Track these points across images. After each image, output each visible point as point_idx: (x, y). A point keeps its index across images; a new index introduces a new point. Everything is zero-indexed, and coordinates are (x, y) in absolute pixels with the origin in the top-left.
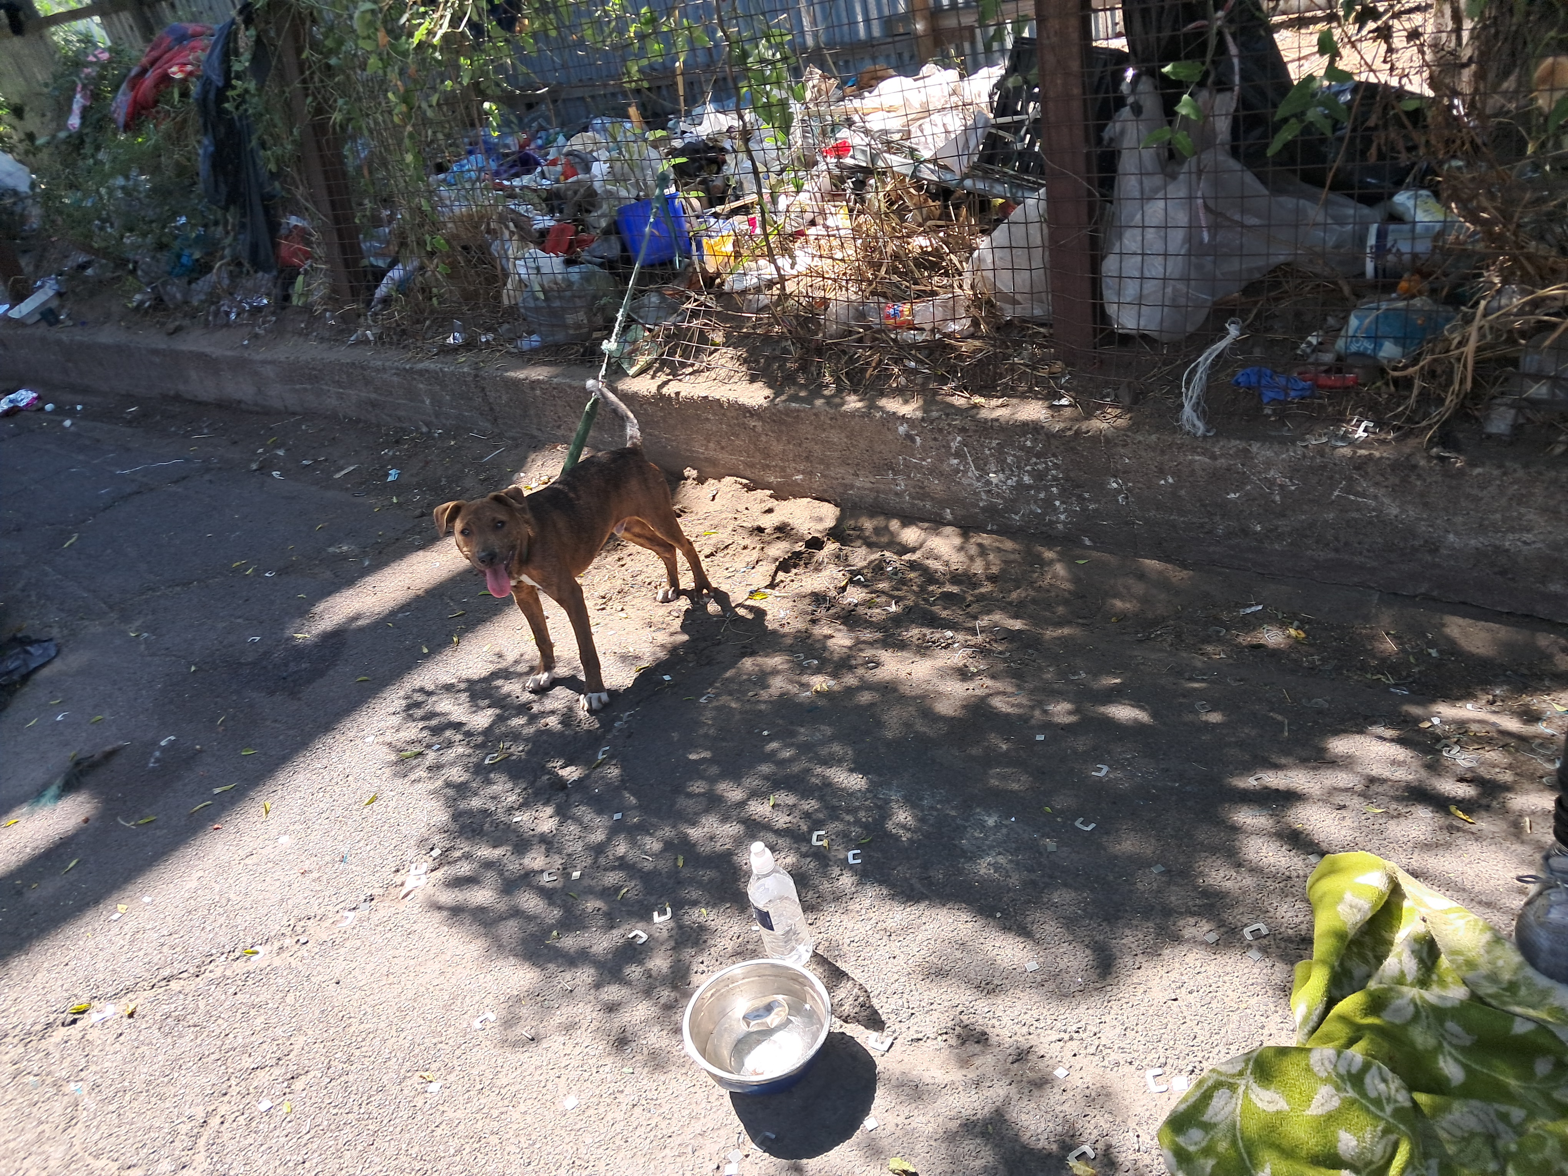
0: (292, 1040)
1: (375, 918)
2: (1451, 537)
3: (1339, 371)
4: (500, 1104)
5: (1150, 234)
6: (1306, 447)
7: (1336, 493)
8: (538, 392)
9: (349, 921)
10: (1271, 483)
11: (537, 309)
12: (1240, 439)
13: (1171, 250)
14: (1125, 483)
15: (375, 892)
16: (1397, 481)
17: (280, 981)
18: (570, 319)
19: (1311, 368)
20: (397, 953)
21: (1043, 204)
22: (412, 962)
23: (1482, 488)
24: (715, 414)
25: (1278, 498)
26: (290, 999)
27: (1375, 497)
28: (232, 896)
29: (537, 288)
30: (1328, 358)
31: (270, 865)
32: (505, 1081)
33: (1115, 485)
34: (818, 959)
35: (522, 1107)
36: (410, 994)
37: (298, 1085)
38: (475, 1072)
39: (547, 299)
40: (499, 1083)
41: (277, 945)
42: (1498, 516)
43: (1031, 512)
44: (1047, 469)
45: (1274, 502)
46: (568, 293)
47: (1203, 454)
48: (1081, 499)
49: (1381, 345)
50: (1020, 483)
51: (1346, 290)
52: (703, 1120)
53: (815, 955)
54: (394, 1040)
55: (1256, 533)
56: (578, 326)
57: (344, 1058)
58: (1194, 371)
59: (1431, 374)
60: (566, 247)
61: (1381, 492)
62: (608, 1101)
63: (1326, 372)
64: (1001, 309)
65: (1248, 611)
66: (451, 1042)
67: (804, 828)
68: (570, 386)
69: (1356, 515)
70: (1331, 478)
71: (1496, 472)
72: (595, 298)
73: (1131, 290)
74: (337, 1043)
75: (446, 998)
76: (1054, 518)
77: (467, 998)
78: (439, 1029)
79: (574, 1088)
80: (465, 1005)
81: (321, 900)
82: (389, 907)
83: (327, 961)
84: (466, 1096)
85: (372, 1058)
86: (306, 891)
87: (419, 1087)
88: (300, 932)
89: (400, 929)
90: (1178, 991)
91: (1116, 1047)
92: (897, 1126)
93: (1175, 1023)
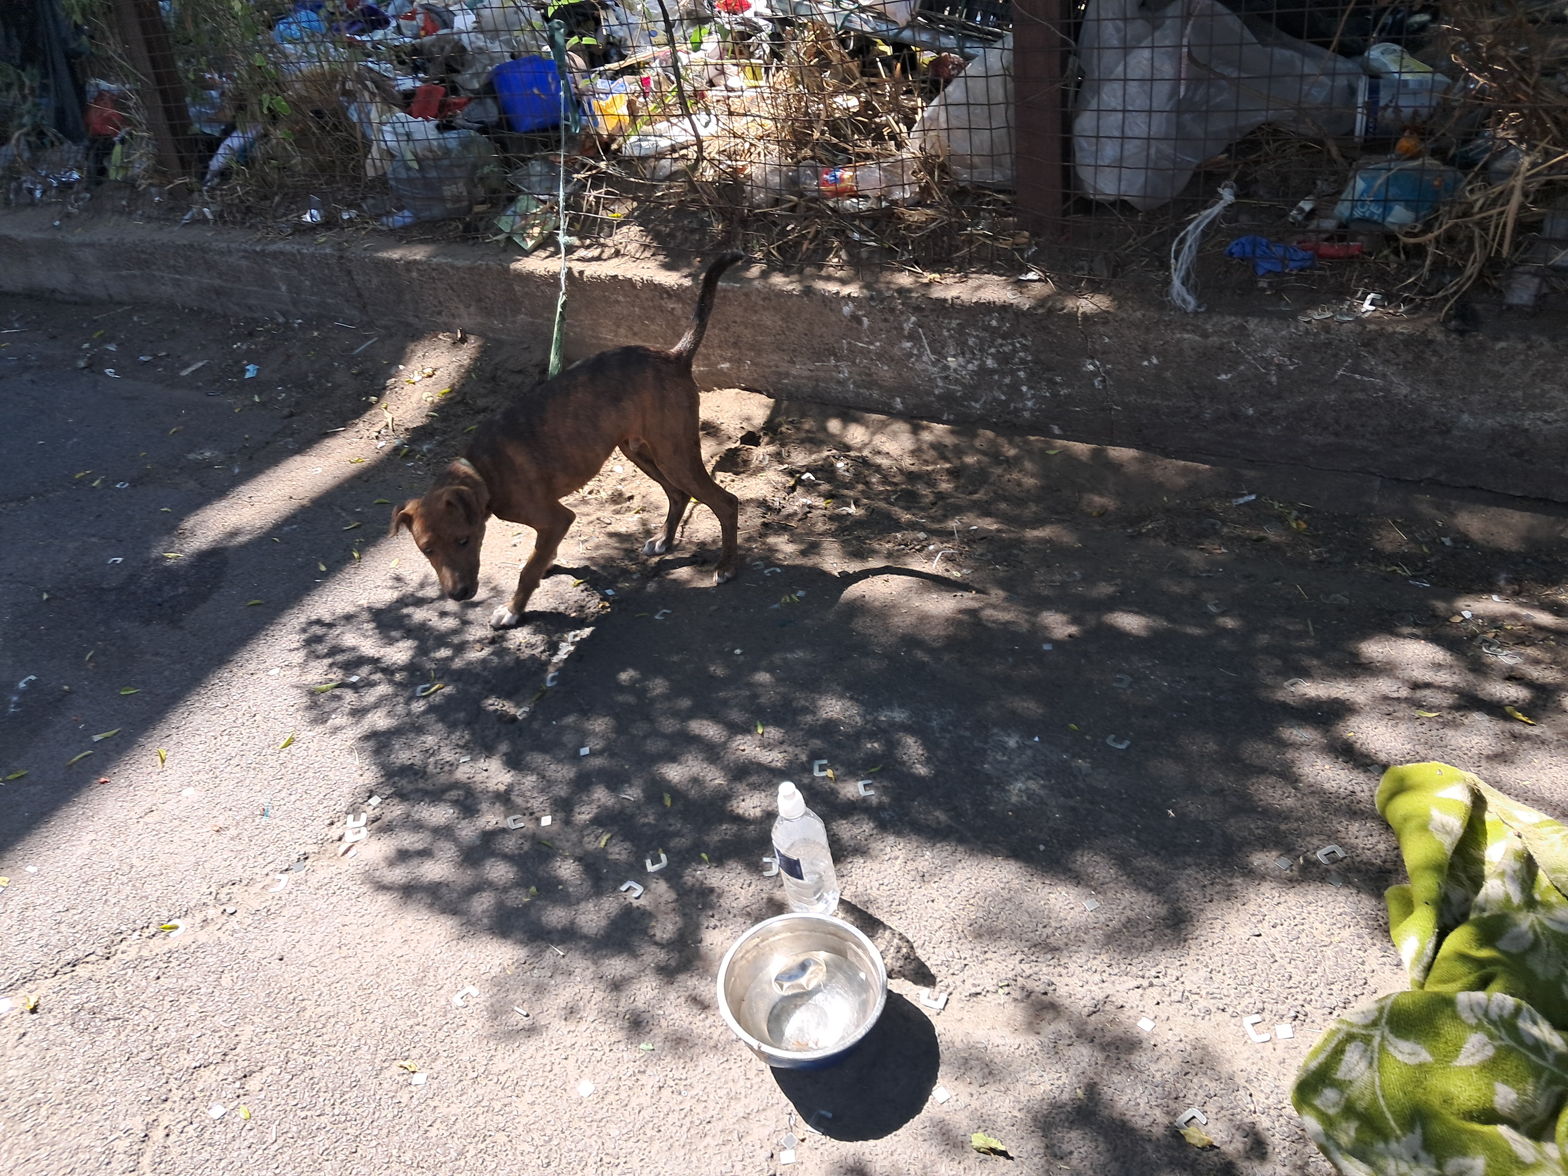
0: (237, 1030)
1: (313, 880)
2: (1466, 417)
3: (1342, 238)
4: (501, 1094)
5: (1133, 88)
6: (1309, 322)
7: (1340, 372)
8: (415, 274)
9: (282, 885)
10: (1268, 362)
11: (410, 181)
12: (1235, 314)
13: (1155, 107)
14: (1103, 365)
15: (311, 849)
16: (1410, 358)
17: (211, 960)
18: (448, 191)
19: (1313, 237)
20: (347, 920)
21: (1008, 56)
22: (367, 930)
23: (1504, 363)
24: (625, 296)
25: (1274, 379)
26: (226, 981)
27: (1384, 376)
28: (135, 861)
29: (408, 156)
30: (1329, 224)
31: (177, 822)
32: (503, 1067)
33: (1091, 367)
34: (847, 907)
35: (528, 1097)
36: (371, 968)
37: (253, 1084)
38: (465, 1057)
39: (421, 169)
40: (495, 1070)
41: (199, 917)
42: (1519, 394)
43: (995, 399)
44: (1015, 351)
45: (1269, 383)
46: (446, 162)
47: (1193, 331)
48: (1051, 383)
49: (1391, 209)
50: (982, 368)
51: (1334, 151)
52: (744, 1101)
53: (842, 902)
54: (361, 1024)
55: (1247, 417)
56: (457, 199)
57: (304, 1050)
58: (1182, 241)
59: (1450, 239)
60: (436, 109)
61: (1389, 371)
62: (629, 1083)
63: (1326, 240)
64: (956, 173)
65: (1241, 501)
66: (429, 1023)
67: (804, 758)
68: (452, 267)
69: (1360, 395)
70: (1335, 356)
71: (1521, 346)
72: (475, 167)
73: (1110, 151)
74: (292, 1031)
75: (415, 971)
76: (1020, 405)
77: (441, 970)
78: (413, 1008)
79: (586, 1070)
80: (439, 978)
81: (244, 861)
82: (329, 866)
83: (264, 933)
84: (459, 1087)
85: (338, 1048)
86: (224, 852)
87: (401, 1079)
88: (224, 900)
89: (346, 892)
90: (1260, 925)
91: (1203, 992)
92: (972, 1095)
93: (1265, 963)
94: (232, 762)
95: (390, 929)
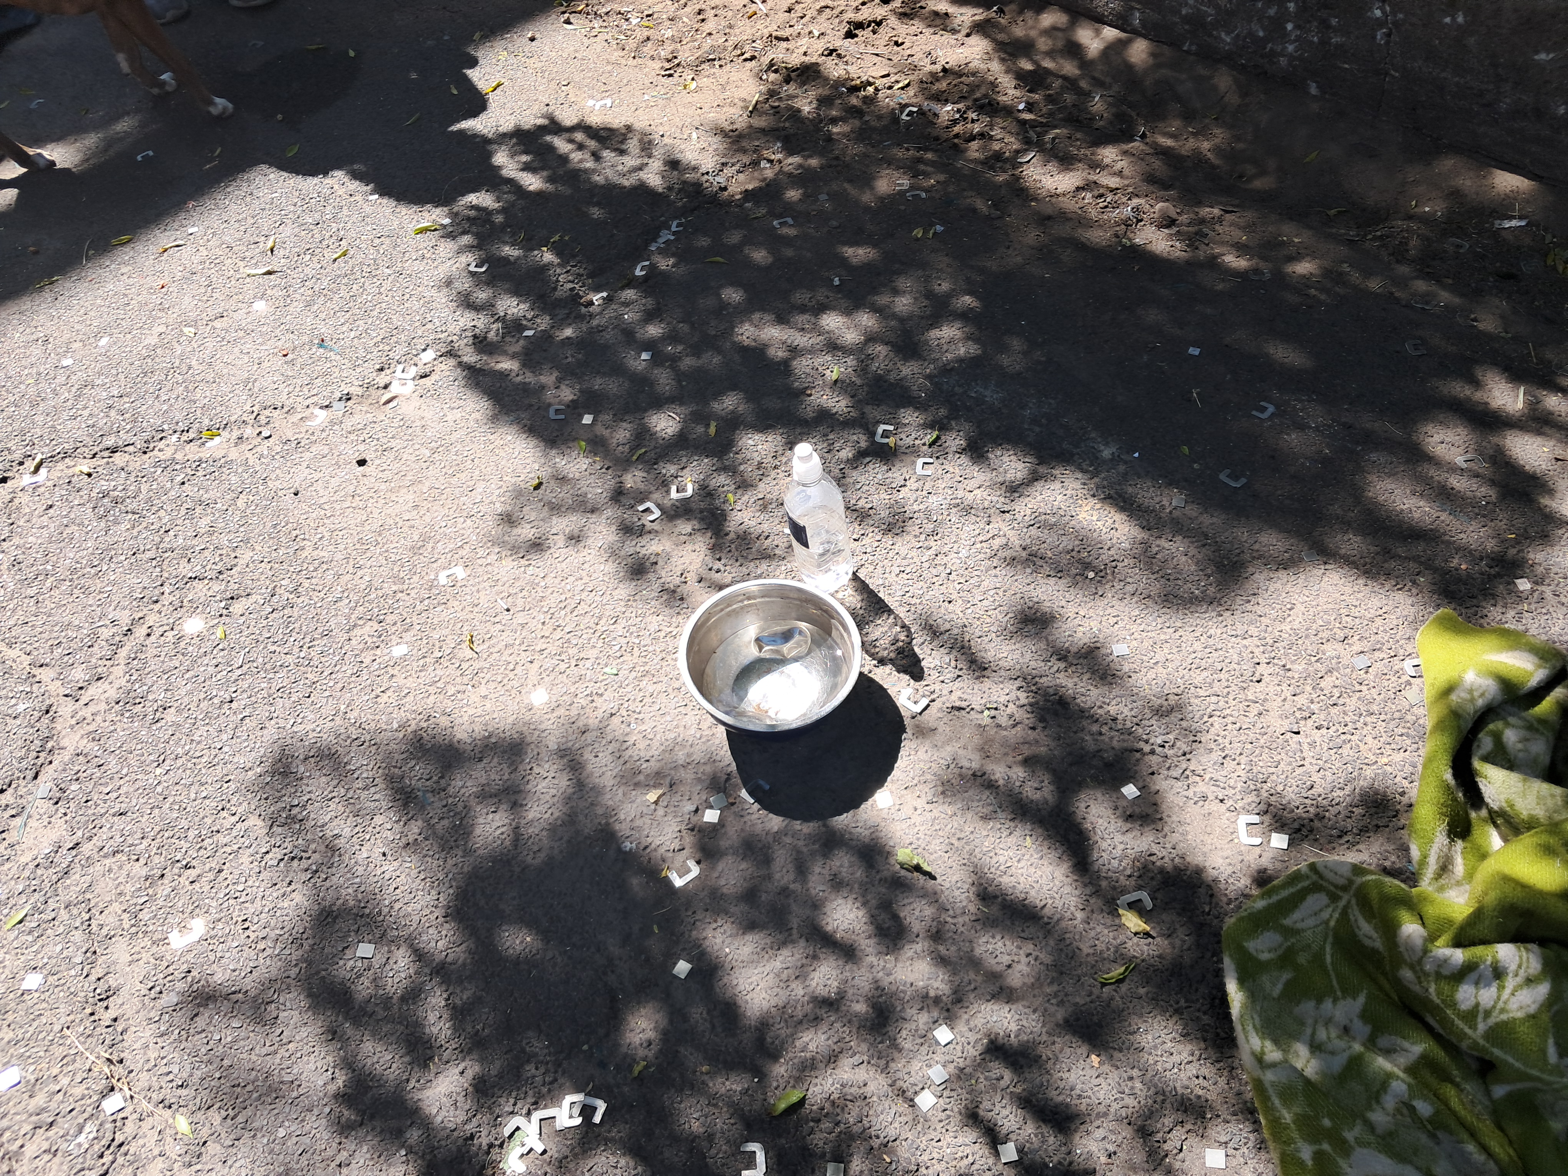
0: (238, 553)
1: (348, 424)
4: (459, 680)
9: (319, 421)
15: (355, 390)
17: (234, 479)
22: (383, 486)
26: (240, 503)
28: (194, 363)
31: (241, 334)
33: (1378, 13)
34: (859, 585)
35: (483, 690)
36: (376, 526)
37: (237, 607)
38: (436, 635)
40: (460, 655)
41: (236, 434)
43: (1251, 34)
52: (688, 749)
53: (855, 577)
54: (349, 577)
55: (1555, 117)
57: (291, 587)
62: (583, 702)
74: (285, 567)
75: (416, 538)
76: (1279, 48)
77: (439, 544)
78: (402, 575)
79: (547, 679)
80: (436, 551)
81: (291, 388)
82: (367, 412)
83: (288, 464)
84: (421, 662)
85: (322, 594)
86: (277, 374)
87: (370, 640)
88: (263, 422)
89: (375, 442)
90: (1302, 722)
91: (1207, 777)
92: (916, 809)
93: (1290, 764)
94: (307, 283)
95: (405, 490)
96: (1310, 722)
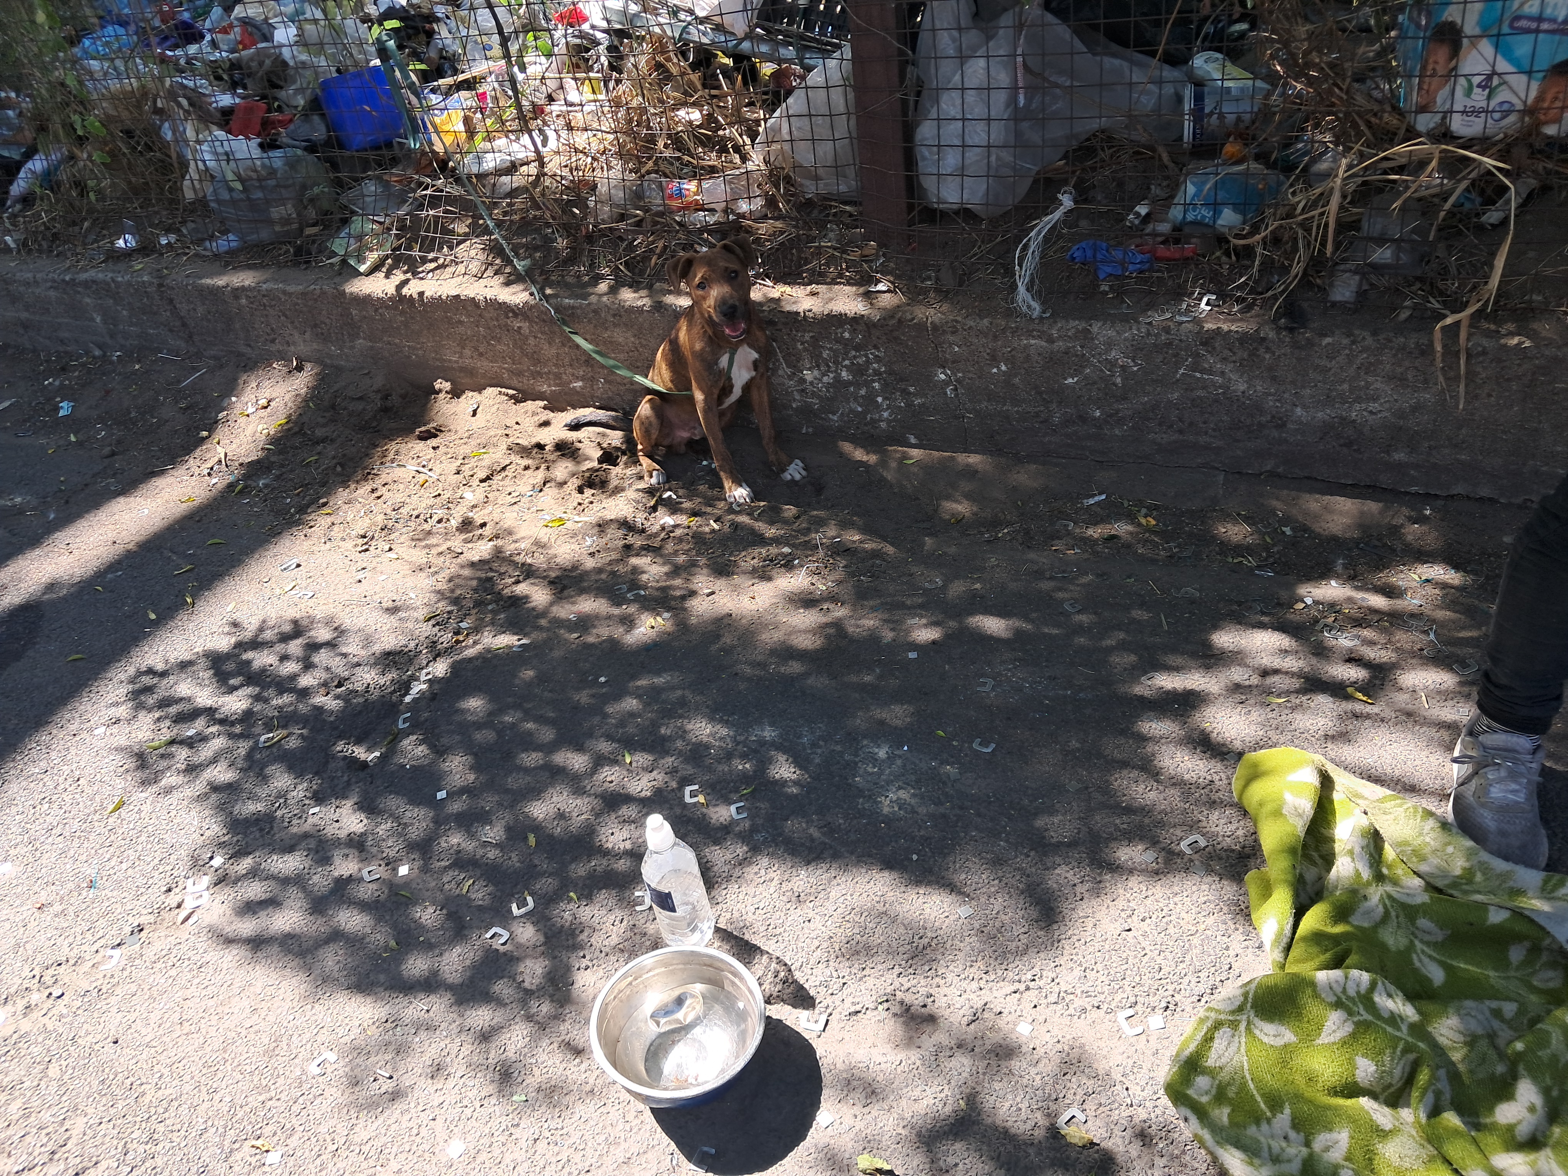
0: (67, 1125)
1: (150, 953)
2: (1299, 411)
3: (1177, 241)
4: (364, 1165)
5: (971, 97)
6: (1150, 323)
7: (1181, 371)
8: (244, 301)
9: (114, 961)
10: (1112, 364)
11: (233, 202)
12: (1079, 319)
13: (993, 115)
14: (953, 373)
15: (145, 919)
16: (1245, 355)
17: (35, 1050)
18: (277, 212)
19: (1149, 239)
20: (188, 993)
21: (847, 66)
22: (211, 1002)
23: (1330, 358)
24: (470, 315)
25: (1119, 380)
26: (54, 1071)
27: (1223, 373)
29: (230, 176)
30: (1164, 228)
32: (364, 1135)
33: (943, 377)
34: (724, 935)
35: (394, 1166)
36: (217, 1044)
38: (323, 1129)
39: (245, 190)
40: (357, 1139)
41: (21, 1004)
42: (1346, 386)
43: (852, 411)
44: (868, 362)
45: (1115, 384)
46: (272, 183)
47: (1040, 337)
48: (905, 392)
49: (1221, 212)
50: (838, 379)
51: (1165, 157)
52: (624, 1145)
53: (717, 930)
54: (206, 1105)
55: (1095, 419)
56: (286, 221)
57: (144, 1138)
58: (1026, 247)
59: (1276, 240)
60: (258, 127)
61: (1228, 368)
62: (502, 1139)
63: (1162, 243)
64: (801, 185)
65: (1092, 501)
66: (283, 1096)
67: (674, 785)
68: (284, 292)
69: (1201, 393)
70: (1176, 355)
71: (1346, 341)
72: (304, 187)
73: (951, 160)
74: (130, 1119)
75: (267, 1041)
76: (877, 416)
77: (294, 1038)
78: (264, 1083)
79: (456, 1130)
80: (292, 1047)
81: (71, 939)
82: (167, 936)
83: (96, 1015)
84: (318, 1162)
85: (183, 1133)
86: (49, 930)
87: (253, 1160)
88: (50, 983)
89: (187, 963)
90: (1129, 920)
91: (1078, 992)
92: (856, 1117)
93: (1136, 957)
94: (54, 832)
95: (237, 998)
96: (1135, 917)
